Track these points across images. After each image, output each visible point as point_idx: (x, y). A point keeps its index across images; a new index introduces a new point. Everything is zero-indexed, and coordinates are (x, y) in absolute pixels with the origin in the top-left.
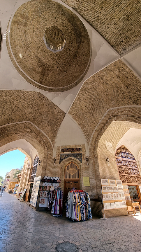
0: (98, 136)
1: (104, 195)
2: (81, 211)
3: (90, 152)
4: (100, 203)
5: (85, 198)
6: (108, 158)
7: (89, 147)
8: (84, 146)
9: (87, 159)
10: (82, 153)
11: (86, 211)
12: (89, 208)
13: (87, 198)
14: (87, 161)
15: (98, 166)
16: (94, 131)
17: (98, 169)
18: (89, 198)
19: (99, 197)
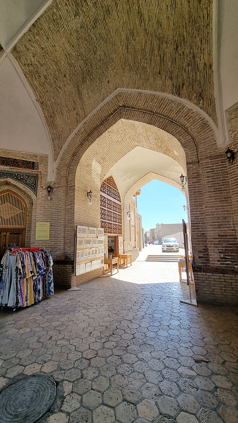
0: (82, 144)
1: (79, 253)
2: (35, 286)
3: (58, 174)
4: (69, 267)
5: (44, 263)
6: (91, 192)
7: (56, 164)
8: (44, 158)
9: (49, 187)
10: (37, 175)
11: (43, 284)
12: (50, 278)
13: (47, 262)
14: (49, 191)
15: (73, 203)
16: (76, 131)
17: (73, 208)
18: (52, 261)
19: (66, 257)
